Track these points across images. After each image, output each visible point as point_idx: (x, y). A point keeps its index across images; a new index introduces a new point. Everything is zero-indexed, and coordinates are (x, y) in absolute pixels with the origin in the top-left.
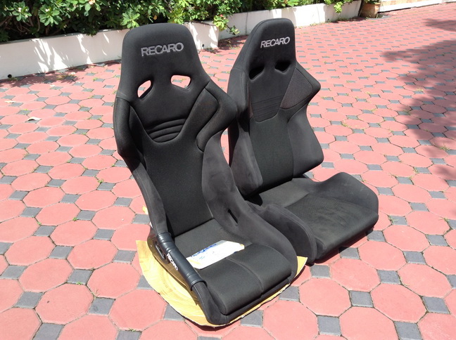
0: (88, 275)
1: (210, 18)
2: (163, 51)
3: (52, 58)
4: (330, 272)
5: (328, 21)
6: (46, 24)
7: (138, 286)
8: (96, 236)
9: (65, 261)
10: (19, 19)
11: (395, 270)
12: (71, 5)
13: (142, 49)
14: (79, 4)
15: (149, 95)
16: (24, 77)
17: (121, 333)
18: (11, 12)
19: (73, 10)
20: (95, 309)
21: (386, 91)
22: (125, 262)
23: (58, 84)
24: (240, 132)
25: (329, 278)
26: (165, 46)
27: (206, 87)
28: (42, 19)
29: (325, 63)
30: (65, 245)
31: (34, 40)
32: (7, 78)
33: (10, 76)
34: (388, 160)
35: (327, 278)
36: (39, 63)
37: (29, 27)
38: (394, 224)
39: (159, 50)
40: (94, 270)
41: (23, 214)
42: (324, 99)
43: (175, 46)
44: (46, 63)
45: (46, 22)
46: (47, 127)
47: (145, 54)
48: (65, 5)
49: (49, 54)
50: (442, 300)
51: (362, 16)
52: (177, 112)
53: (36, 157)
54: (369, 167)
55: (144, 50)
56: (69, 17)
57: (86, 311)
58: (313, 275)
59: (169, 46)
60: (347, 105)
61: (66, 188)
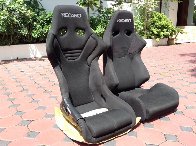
0: (29, 123)
3: (36, 52)
4: (154, 126)
5: (154, 46)
6: (34, 37)
7: (53, 128)
9: (20, 117)
10: (23, 34)
11: (190, 127)
12: (45, 31)
13: (62, 13)
14: (48, 30)
15: (65, 35)
16: (23, 59)
18: (21, 31)
21: (180, 65)
22: (49, 118)
23: (37, 61)
25: (154, 129)
26: (73, 14)
27: (92, 35)
28: (33, 34)
29: (152, 57)
30: (22, 111)
31: (29, 44)
32: (16, 59)
34: (183, 86)
35: (152, 128)
36: (30, 54)
37: (28, 39)
38: (188, 109)
39: (70, 16)
40: (33, 121)
41: (7, 100)
42: (152, 67)
43: (78, 15)
44: (33, 54)
46: (28, 73)
47: (63, 16)
48: (43, 30)
49: (35, 50)
53: (19, 82)
55: (63, 14)
56: (44, 36)
57: (24, 136)
58: (145, 127)
59: (75, 14)
60: (162, 68)
61: (29, 92)
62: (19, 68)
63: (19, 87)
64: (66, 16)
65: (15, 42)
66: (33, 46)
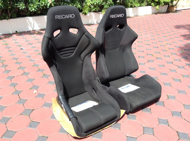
0: (31, 112)
1: (100, 11)
2: (65, 17)
3: (34, 24)
4: (136, 118)
5: (153, 13)
6: (31, 11)
7: (51, 118)
8: (37, 96)
9: (23, 105)
10: (20, 9)
11: (167, 119)
14: (45, 3)
15: (59, 36)
16: (22, 32)
17: (39, 137)
18: (18, 6)
19: (43, 5)
20: (31, 126)
21: (174, 42)
22: (47, 107)
23: (35, 35)
24: (100, 54)
25: (135, 121)
26: (66, 15)
27: (85, 34)
28: (30, 9)
29: (149, 30)
30: (24, 99)
31: (27, 17)
32: (15, 32)
33: (16, 32)
34: (171, 71)
35: (134, 120)
36: (28, 26)
37: (24, 12)
38: (169, 99)
39: (64, 17)
40: (34, 110)
41: (10, 85)
42: (146, 44)
43: (71, 15)
44: (31, 26)
45: (31, 10)
46: (27, 52)
47: (57, 18)
48: (39, 3)
49: (32, 23)
50: (187, 134)
51: (168, 12)
52: (72, 44)
53: (20, 63)
54: (161, 74)
55: (57, 16)
56: (41, 8)
57: (27, 127)
58: (128, 119)
59: (68, 15)
60: (156, 47)
61: (29, 76)
62: (19, 44)
63: (20, 70)
64: (60, 17)
65: (13, 16)
66: (30, 18)
